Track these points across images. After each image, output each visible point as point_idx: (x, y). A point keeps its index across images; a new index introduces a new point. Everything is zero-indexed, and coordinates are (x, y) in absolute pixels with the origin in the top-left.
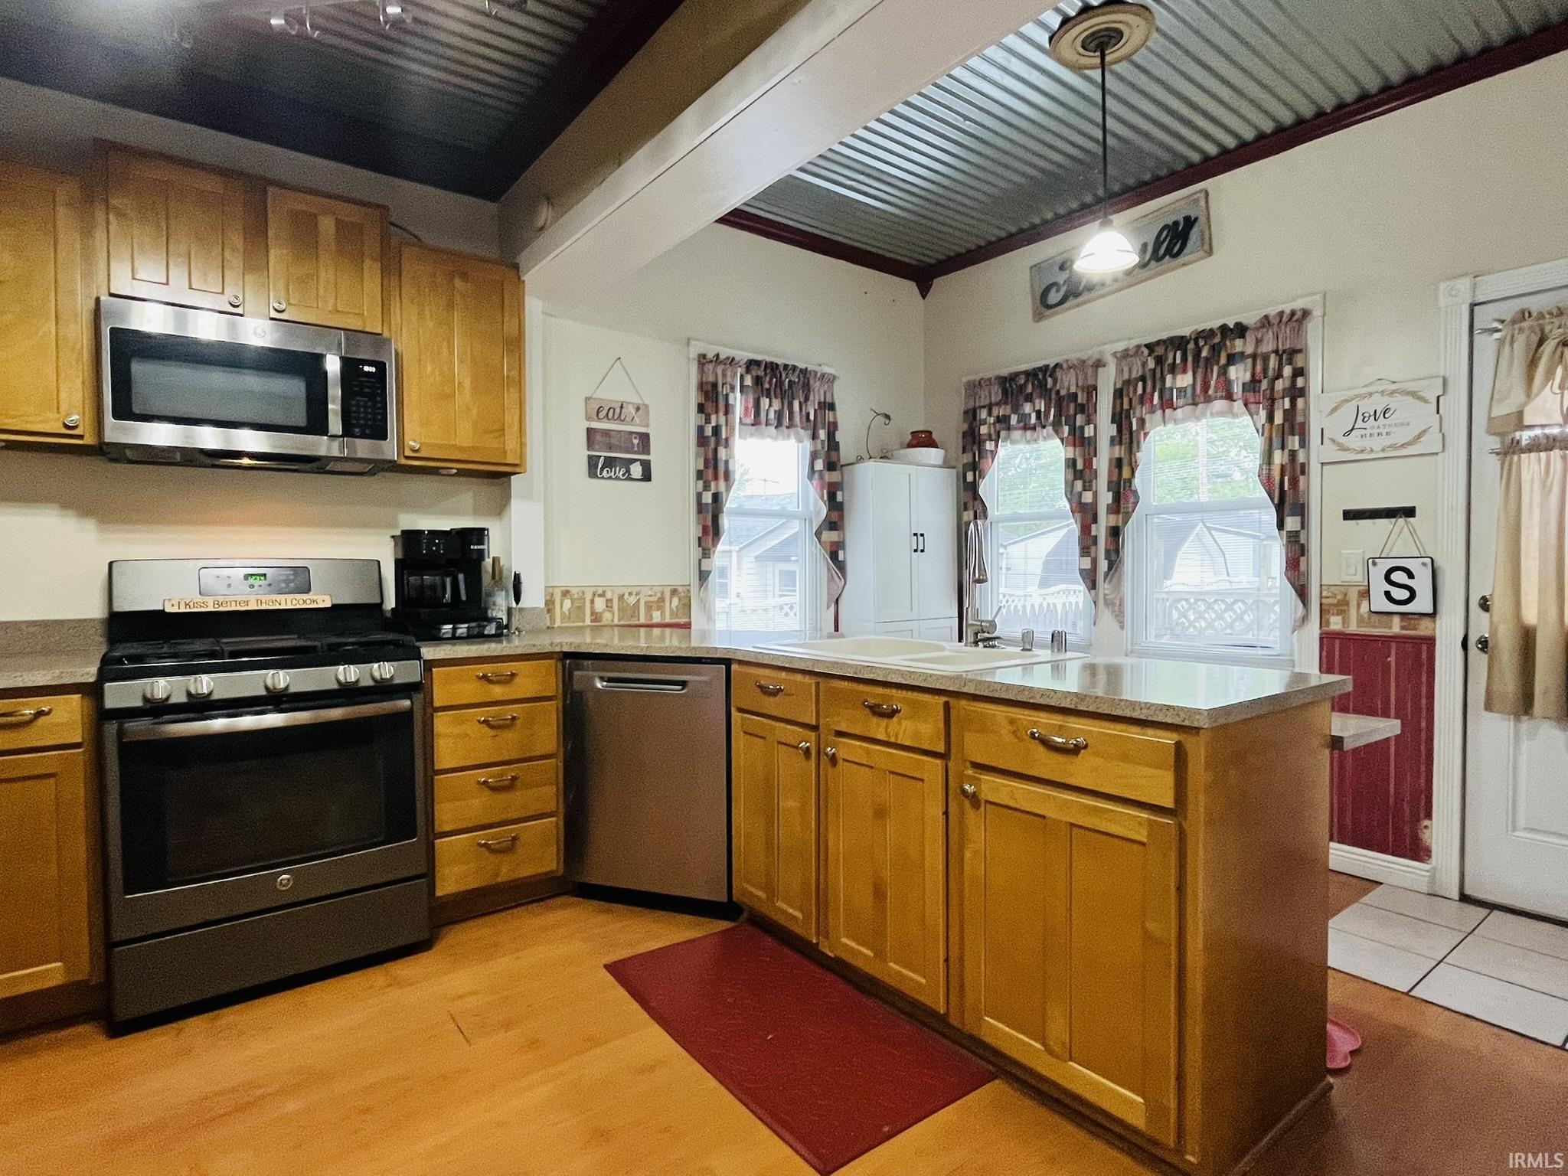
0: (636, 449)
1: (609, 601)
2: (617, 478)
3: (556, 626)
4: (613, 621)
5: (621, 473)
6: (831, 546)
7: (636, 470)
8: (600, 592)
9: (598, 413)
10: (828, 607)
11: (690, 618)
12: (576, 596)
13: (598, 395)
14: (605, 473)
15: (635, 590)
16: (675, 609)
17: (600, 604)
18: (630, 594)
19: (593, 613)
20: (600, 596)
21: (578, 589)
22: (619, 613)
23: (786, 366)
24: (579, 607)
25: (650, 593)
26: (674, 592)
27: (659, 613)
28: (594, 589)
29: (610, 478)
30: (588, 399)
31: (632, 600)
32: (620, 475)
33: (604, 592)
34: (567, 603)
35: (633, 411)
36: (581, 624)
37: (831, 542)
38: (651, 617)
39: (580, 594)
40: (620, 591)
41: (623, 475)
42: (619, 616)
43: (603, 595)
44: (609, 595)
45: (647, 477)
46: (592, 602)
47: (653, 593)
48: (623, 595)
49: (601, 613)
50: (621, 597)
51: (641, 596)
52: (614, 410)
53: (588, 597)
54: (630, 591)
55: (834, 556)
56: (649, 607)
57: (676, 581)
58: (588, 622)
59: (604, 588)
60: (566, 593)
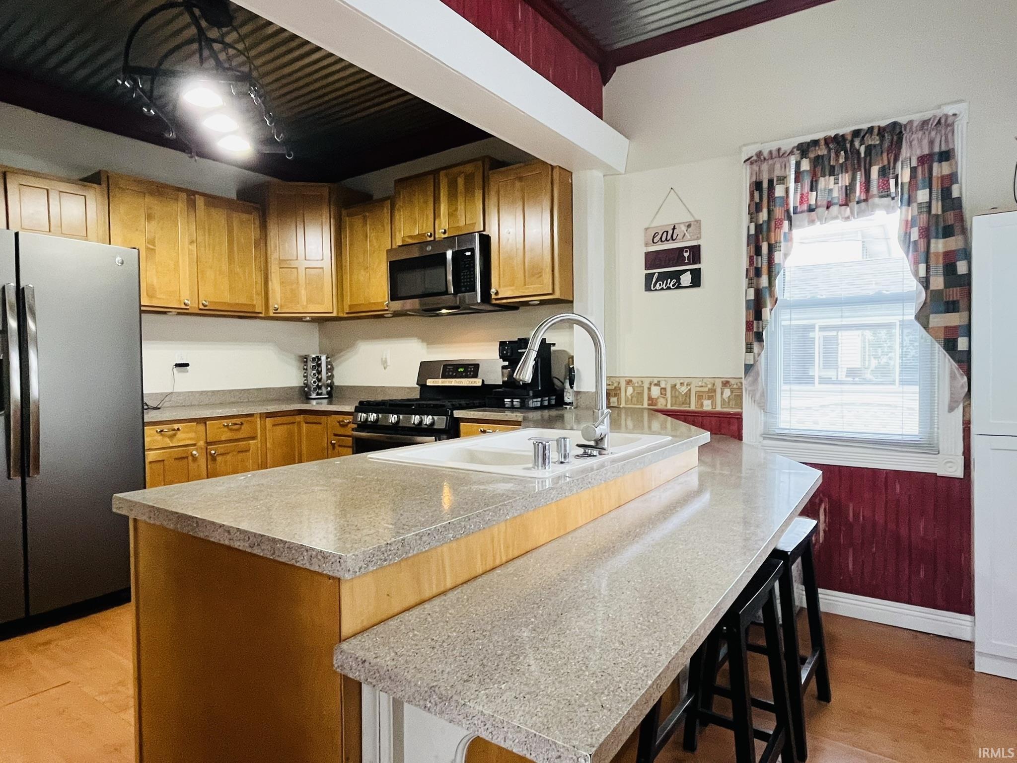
0: (686, 261)
1: (664, 389)
2: (669, 288)
3: (621, 406)
4: (666, 406)
5: (672, 283)
6: (945, 332)
7: (686, 279)
8: (656, 382)
9: (654, 237)
10: (951, 409)
11: (742, 409)
12: (636, 385)
13: (654, 225)
14: (658, 286)
15: (686, 381)
16: (727, 400)
17: (655, 392)
18: (682, 384)
19: (650, 398)
20: (656, 385)
21: (638, 379)
22: (671, 399)
23: (856, 133)
24: (639, 393)
25: (700, 384)
26: (726, 384)
27: (710, 402)
28: (651, 379)
29: (662, 289)
30: (646, 229)
31: (684, 390)
32: (671, 285)
33: (659, 382)
34: (630, 390)
35: (684, 228)
36: (640, 406)
37: (946, 327)
38: (702, 405)
39: (640, 383)
40: (673, 382)
41: (673, 286)
42: (672, 401)
43: (657, 384)
44: (663, 385)
45: (696, 282)
46: (649, 389)
47: (703, 384)
48: (676, 385)
49: (657, 399)
50: (674, 387)
51: (693, 386)
52: (667, 232)
53: (646, 386)
54: (682, 381)
55: (950, 345)
56: (700, 397)
57: (727, 374)
58: (646, 405)
59: (659, 379)
60: (629, 382)
